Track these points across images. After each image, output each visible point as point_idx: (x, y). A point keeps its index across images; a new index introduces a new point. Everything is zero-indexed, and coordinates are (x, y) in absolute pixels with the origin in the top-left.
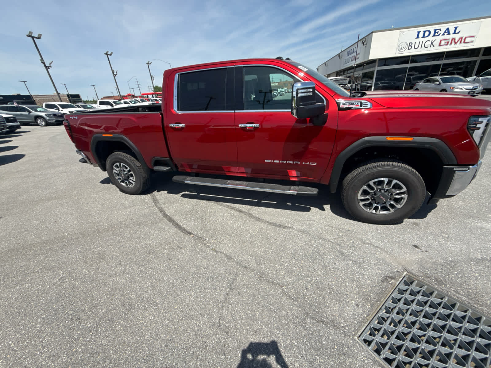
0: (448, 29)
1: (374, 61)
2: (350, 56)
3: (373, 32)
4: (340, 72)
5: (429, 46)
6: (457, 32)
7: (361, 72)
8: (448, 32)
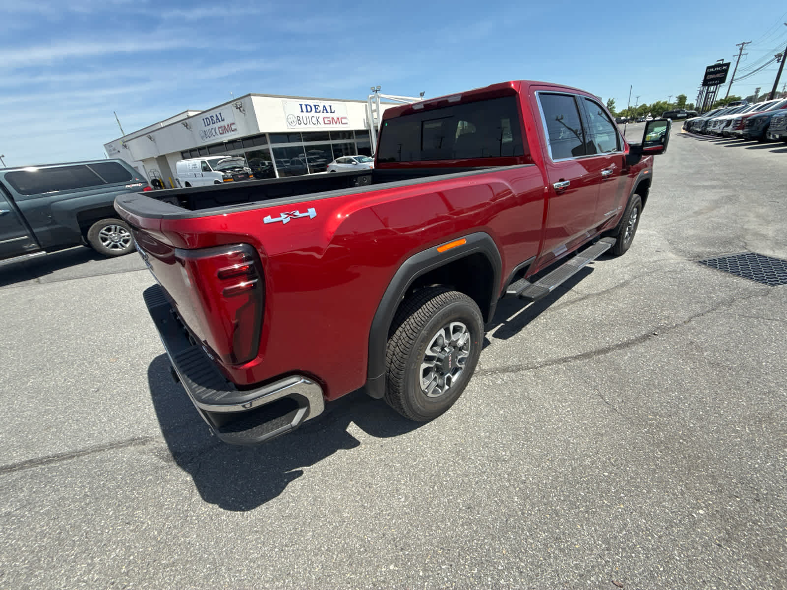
0: (324, 106)
1: (263, 135)
2: (212, 126)
3: (249, 95)
4: (191, 151)
5: (316, 122)
6: (333, 111)
7: (242, 151)
8: (326, 110)
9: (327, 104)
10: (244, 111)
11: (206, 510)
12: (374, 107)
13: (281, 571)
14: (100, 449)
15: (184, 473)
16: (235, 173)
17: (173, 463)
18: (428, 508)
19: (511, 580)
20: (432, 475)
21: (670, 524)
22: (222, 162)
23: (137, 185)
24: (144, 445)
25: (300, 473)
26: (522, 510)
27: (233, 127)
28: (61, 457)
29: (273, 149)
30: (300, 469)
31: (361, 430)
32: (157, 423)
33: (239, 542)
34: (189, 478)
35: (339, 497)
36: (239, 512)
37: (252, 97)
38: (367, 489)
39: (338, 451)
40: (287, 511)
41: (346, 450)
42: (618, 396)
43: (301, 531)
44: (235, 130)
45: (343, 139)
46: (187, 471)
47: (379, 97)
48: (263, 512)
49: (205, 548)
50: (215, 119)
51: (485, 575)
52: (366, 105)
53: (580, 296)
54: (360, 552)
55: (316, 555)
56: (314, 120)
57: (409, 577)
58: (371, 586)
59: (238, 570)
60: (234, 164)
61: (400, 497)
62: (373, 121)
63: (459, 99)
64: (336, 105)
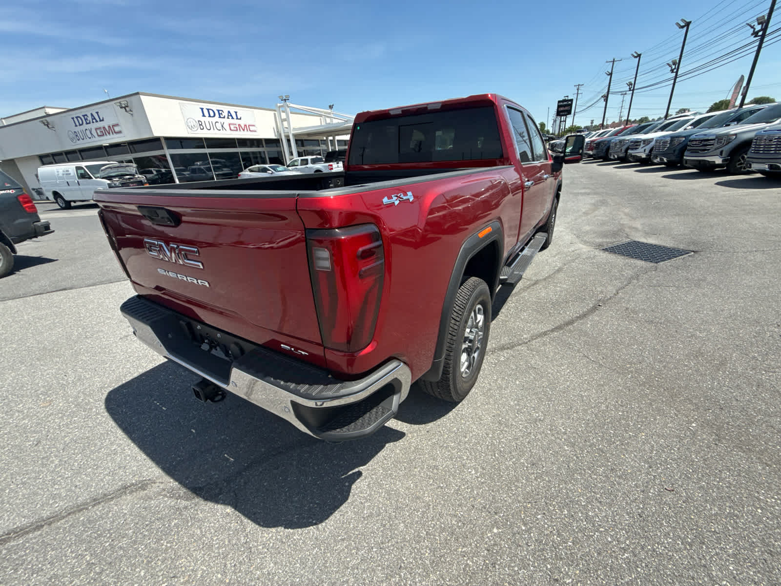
0: (229, 112)
1: (157, 139)
2: (85, 126)
3: (137, 94)
4: (54, 155)
5: (221, 128)
6: (239, 118)
7: (130, 157)
8: (231, 116)
9: (232, 110)
10: (131, 111)
11: (270, 535)
12: (284, 116)
13: (391, 568)
14: (80, 508)
15: (220, 507)
16: (125, 181)
17: (197, 500)
18: (500, 474)
19: (596, 510)
20: (488, 446)
21: (681, 439)
22: (106, 169)
23: (8, 191)
24: (145, 490)
25: (359, 474)
26: (575, 455)
27: (117, 129)
28: (21, 532)
29: (172, 156)
30: (356, 470)
31: (400, 422)
32: (149, 463)
33: (329, 554)
34: (229, 510)
35: (412, 485)
36: (311, 527)
37: (142, 97)
38: (435, 471)
39: (387, 445)
40: (365, 512)
41: (395, 443)
42: (599, 355)
43: (391, 525)
44: (120, 132)
45: (251, 147)
46: (222, 504)
47: (288, 107)
48: (339, 519)
49: (292, 573)
50: (90, 118)
51: (575, 513)
52: (275, 114)
53: (532, 282)
54: (459, 527)
55: (418, 542)
56: (219, 126)
57: (514, 534)
58: (486, 552)
59: (343, 582)
60: (122, 171)
61: (470, 470)
62: (284, 130)
63: (439, 107)
64: (241, 112)
